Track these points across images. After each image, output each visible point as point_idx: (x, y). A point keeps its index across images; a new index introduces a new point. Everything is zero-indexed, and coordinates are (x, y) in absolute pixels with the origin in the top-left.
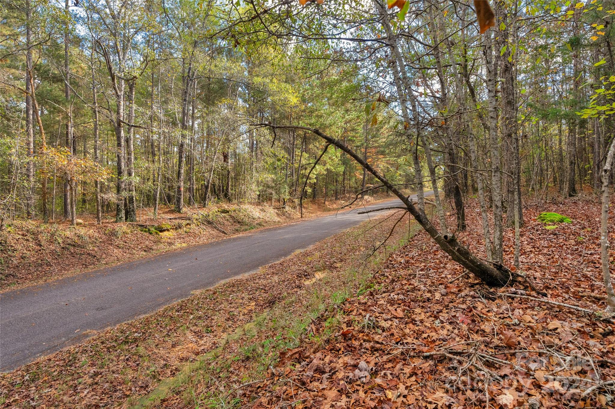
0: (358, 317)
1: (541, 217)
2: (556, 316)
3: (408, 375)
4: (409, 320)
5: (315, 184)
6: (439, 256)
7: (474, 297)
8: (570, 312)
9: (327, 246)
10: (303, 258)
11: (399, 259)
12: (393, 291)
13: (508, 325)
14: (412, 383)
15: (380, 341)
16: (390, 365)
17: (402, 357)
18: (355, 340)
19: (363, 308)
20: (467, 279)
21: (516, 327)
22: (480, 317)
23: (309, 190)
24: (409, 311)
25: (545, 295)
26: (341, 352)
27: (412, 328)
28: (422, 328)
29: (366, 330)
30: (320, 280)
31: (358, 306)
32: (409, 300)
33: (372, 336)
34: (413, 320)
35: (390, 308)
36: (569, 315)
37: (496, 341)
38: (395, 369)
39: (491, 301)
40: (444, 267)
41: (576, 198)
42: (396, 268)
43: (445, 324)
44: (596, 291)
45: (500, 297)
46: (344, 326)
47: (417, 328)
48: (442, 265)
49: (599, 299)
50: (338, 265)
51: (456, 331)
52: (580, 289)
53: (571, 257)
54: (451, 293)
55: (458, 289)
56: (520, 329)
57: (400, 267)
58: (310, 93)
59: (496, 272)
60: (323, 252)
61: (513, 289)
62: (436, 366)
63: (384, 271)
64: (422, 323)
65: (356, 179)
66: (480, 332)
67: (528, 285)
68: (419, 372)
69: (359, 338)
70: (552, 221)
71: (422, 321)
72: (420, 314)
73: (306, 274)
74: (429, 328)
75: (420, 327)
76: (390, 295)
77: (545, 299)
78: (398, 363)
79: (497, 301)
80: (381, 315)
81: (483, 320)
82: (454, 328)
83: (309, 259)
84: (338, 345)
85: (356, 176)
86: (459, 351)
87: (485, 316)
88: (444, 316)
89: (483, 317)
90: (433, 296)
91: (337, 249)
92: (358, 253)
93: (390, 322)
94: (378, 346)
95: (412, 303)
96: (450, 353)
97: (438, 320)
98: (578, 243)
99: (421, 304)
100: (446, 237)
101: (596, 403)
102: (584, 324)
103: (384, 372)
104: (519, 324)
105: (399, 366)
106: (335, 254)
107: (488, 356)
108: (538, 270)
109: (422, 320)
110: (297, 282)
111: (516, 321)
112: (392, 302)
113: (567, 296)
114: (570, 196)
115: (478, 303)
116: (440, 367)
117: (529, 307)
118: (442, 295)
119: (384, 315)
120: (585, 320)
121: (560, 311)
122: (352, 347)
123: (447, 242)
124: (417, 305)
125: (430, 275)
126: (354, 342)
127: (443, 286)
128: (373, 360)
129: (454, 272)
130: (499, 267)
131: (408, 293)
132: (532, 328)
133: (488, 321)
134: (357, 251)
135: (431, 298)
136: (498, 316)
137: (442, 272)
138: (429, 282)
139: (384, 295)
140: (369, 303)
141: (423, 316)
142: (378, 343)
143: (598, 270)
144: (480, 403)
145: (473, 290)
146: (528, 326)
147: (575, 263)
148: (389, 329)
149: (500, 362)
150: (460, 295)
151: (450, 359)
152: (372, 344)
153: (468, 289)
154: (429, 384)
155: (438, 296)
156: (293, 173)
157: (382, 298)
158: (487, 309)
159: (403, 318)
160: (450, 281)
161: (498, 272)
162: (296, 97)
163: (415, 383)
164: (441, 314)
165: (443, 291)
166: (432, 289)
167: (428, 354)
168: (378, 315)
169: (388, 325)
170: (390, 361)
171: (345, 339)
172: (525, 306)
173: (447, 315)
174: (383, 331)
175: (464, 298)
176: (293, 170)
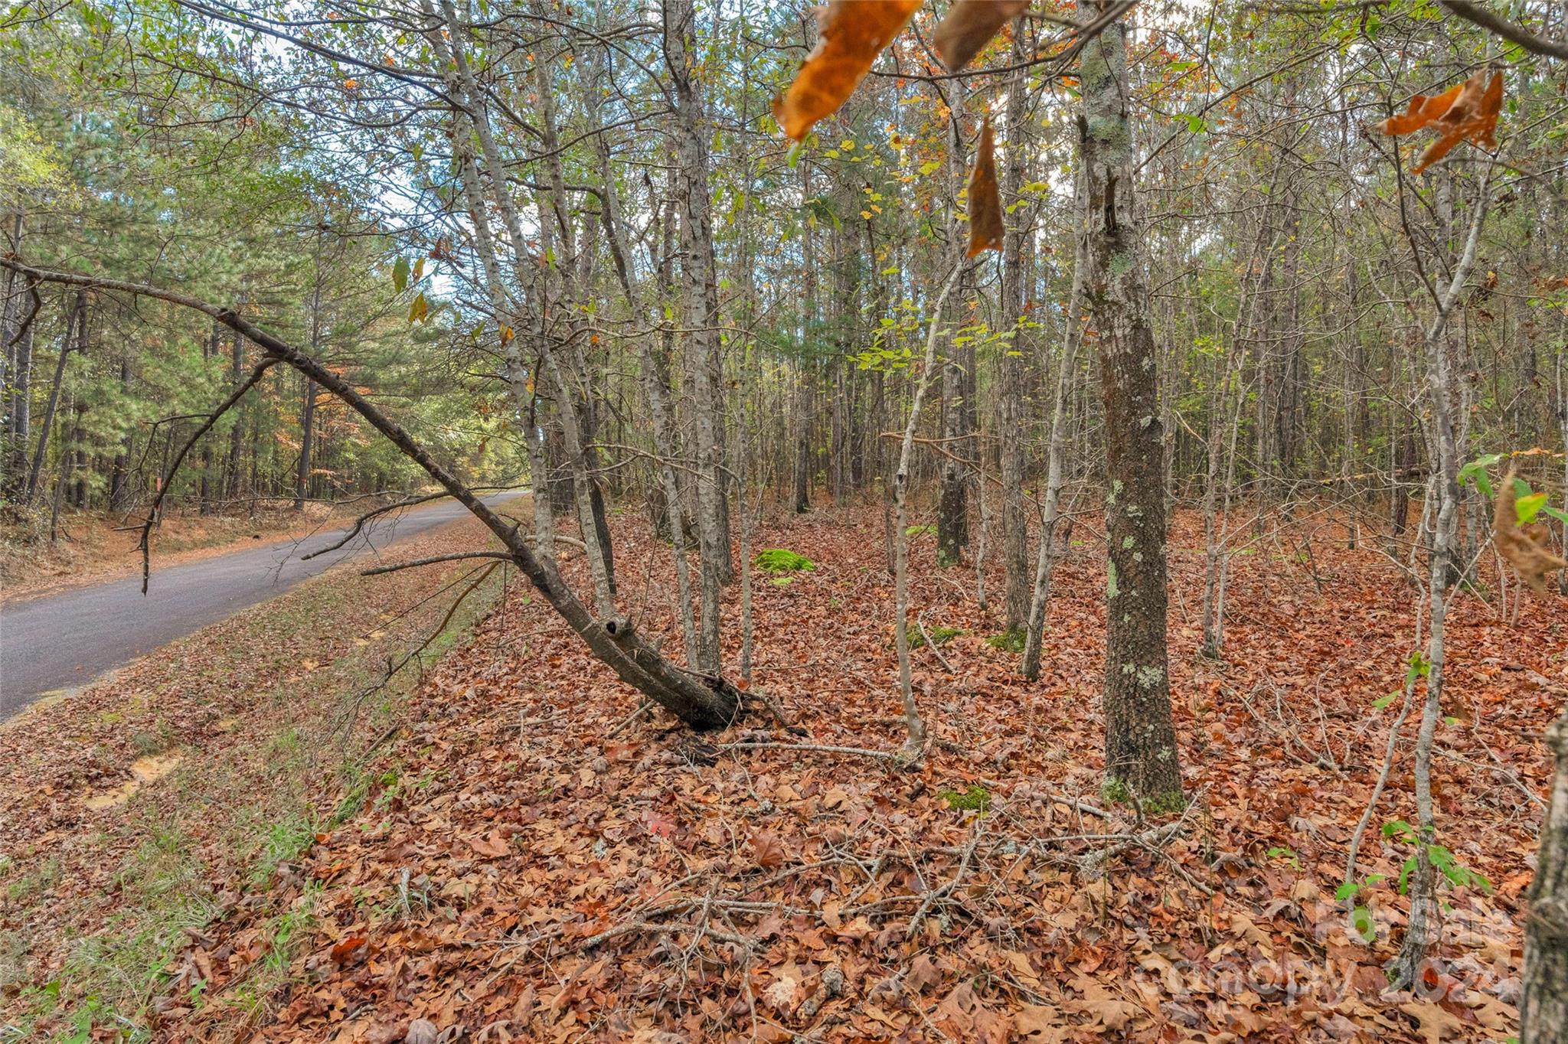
0: (372, 887)
1: (762, 560)
2: (831, 776)
3: (557, 1013)
4: (529, 857)
5: (119, 461)
6: (564, 669)
7: (670, 764)
8: (852, 763)
9: (181, 668)
10: (79, 719)
11: (457, 689)
12: (462, 786)
13: (752, 817)
14: (568, 1032)
15: (459, 940)
16: (500, 1002)
17: (529, 969)
18: (377, 961)
19: (380, 853)
20: (648, 721)
21: (768, 818)
22: (693, 810)
23: (97, 482)
24: (522, 835)
25: (803, 734)
26: (336, 1015)
27: (537, 878)
28: (564, 873)
29: (407, 920)
30: (158, 784)
31: (362, 851)
32: (517, 804)
33: (429, 933)
34: (538, 855)
35: (466, 836)
36: (852, 768)
37: (739, 862)
38: (515, 1010)
39: (708, 767)
40: (586, 698)
41: (810, 516)
42: (455, 717)
43: (618, 848)
44: (880, 710)
45: (726, 754)
46: (329, 927)
47: (551, 876)
48: (579, 694)
49: (887, 726)
50: (226, 724)
51: (648, 859)
52: (856, 710)
53: (824, 643)
54: (618, 762)
55: (633, 750)
56: (777, 819)
57: (466, 710)
58: (107, 160)
59: (711, 696)
60: (163, 688)
61: (748, 732)
62: (619, 962)
63: (418, 727)
64: (562, 857)
65: (276, 452)
66: (700, 848)
67: (772, 716)
68: (581, 995)
69: (391, 952)
70: (782, 567)
71: (561, 854)
72: (551, 834)
73: (94, 771)
74: (582, 868)
75: (560, 872)
76: (457, 799)
77: (804, 743)
78: (521, 988)
79: (720, 765)
80: (443, 862)
81: (699, 815)
82: (642, 853)
83: (108, 718)
84: (323, 994)
85: (276, 442)
86: (668, 908)
87: (702, 807)
88: (612, 827)
89: (698, 809)
90: (577, 780)
91: (219, 673)
92: (293, 679)
93: (474, 879)
94: (454, 956)
95: (524, 809)
96: (648, 919)
97: (601, 841)
98: (832, 612)
99: (550, 807)
100: (611, 627)
101: (927, 938)
102: (878, 783)
103: (486, 1029)
104: (773, 809)
105: (526, 997)
106: (211, 689)
107: (731, 903)
108: (779, 679)
109: (560, 849)
110: (54, 805)
111: (767, 804)
112: (466, 818)
113: (839, 729)
114: (800, 510)
115: (683, 776)
116: (629, 964)
117: (782, 767)
118: (598, 773)
119: (452, 861)
120: (877, 773)
121: (836, 764)
122: (373, 985)
123: (614, 639)
124: (538, 811)
125: (556, 723)
126: (376, 969)
127: (595, 748)
128: (447, 1005)
129: (612, 708)
130: (718, 685)
131: (510, 783)
132: (795, 812)
133: (710, 816)
134: (293, 673)
135: (572, 786)
136: (728, 801)
137: (583, 712)
138: (557, 744)
139: (436, 802)
140: (398, 837)
141: (560, 840)
142: (451, 948)
143: (871, 664)
144: (734, 1021)
145: (667, 747)
146: (789, 810)
147: (834, 655)
148: (478, 897)
149: (756, 908)
150: (640, 765)
151: (652, 935)
152: (435, 957)
153: (654, 746)
154: (613, 1018)
155: (587, 777)
156: (20, 420)
157: (435, 810)
158: (704, 789)
159: (508, 857)
160: (608, 732)
161: (715, 696)
162: (49, 160)
163: (576, 1028)
164: (603, 823)
165: (600, 762)
166: (571, 760)
167: (598, 938)
168: (433, 865)
169: (472, 889)
170: (499, 991)
171: (342, 968)
172: (774, 765)
173: (618, 822)
174: (461, 908)
175: (649, 770)
176: (20, 411)
